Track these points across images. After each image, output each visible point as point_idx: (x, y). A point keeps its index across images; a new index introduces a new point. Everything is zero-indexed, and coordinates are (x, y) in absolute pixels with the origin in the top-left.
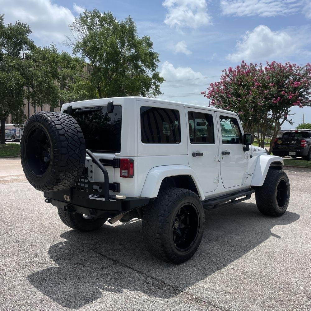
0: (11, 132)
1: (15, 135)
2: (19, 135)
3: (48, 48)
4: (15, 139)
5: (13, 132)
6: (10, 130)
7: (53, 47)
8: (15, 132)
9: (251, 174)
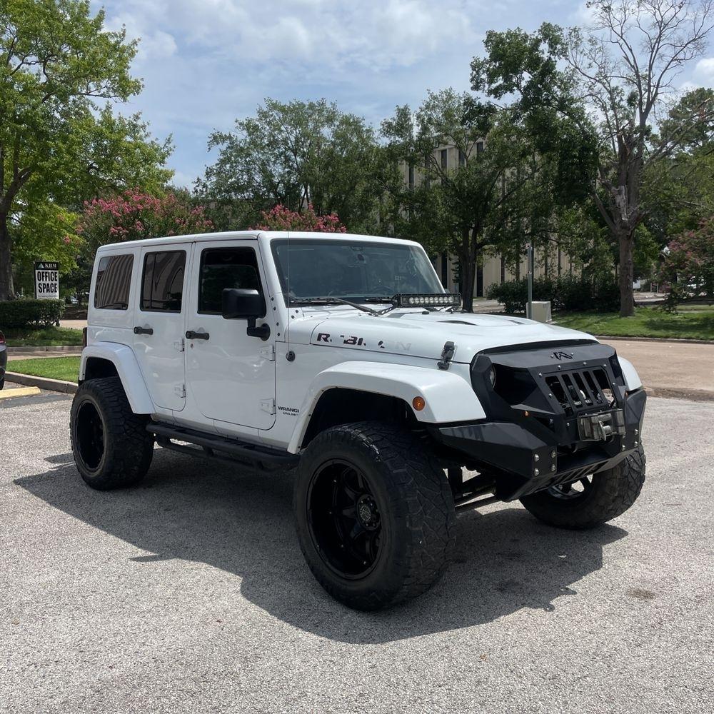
9: (293, 410)
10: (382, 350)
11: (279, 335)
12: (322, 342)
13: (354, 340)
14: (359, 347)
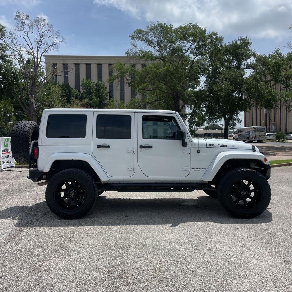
0: (247, 134)
1: (250, 137)
2: (252, 136)
3: (272, 53)
4: (250, 140)
5: (248, 134)
6: (246, 132)
7: (277, 51)
8: (249, 134)
9: (199, 169)
10: (234, 148)
11: (192, 145)
12: (212, 147)
13: (224, 146)
14: (226, 147)
